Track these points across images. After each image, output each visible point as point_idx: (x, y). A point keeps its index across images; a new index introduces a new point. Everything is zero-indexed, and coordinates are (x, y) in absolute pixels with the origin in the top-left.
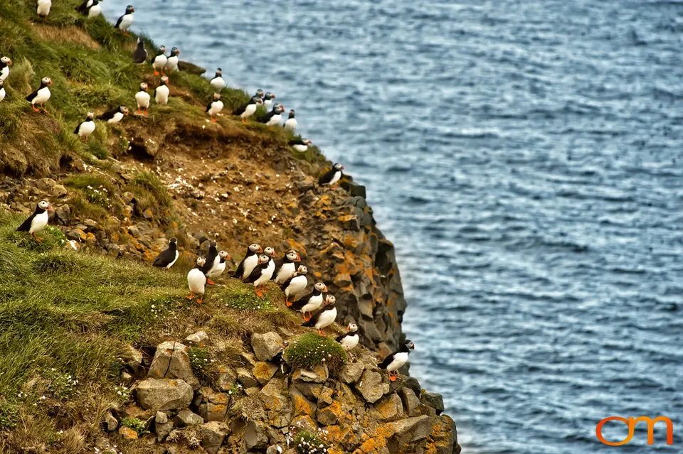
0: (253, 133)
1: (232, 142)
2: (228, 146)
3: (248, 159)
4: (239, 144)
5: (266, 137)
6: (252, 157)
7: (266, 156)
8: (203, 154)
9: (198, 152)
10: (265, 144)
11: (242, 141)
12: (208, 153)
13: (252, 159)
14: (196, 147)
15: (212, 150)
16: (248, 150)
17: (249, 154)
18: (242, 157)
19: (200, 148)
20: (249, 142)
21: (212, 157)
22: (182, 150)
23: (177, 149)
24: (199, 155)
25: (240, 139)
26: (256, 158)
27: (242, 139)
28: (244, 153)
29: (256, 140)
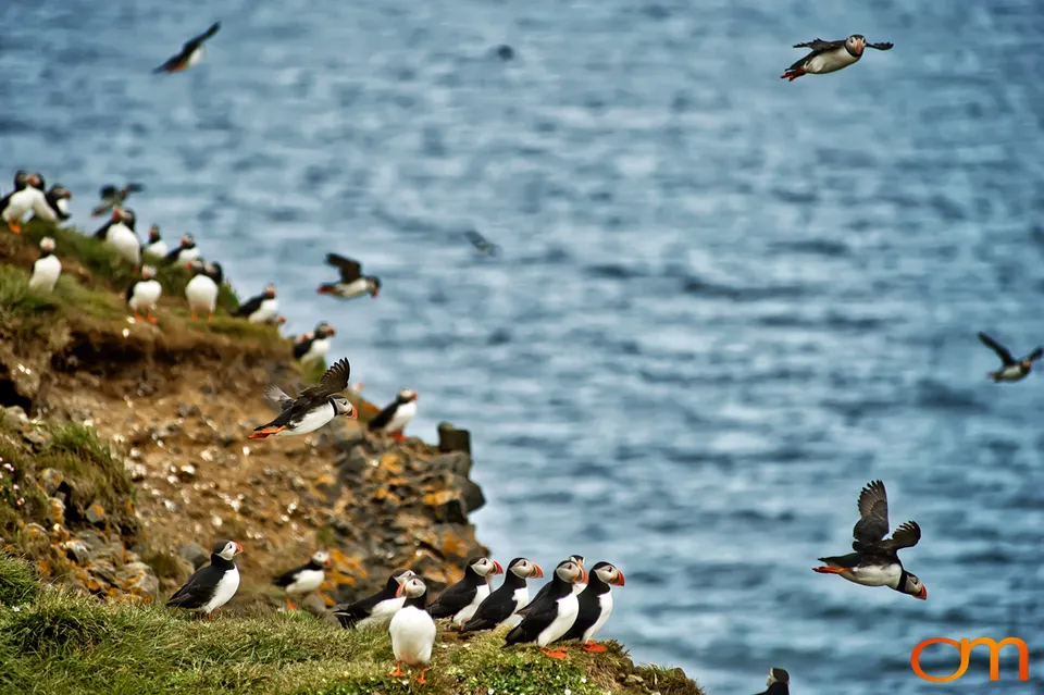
0: (225, 340)
1: (183, 361)
2: (175, 370)
3: (219, 392)
4: (197, 365)
5: (252, 344)
6: (227, 387)
7: (253, 383)
8: (127, 390)
9: (118, 386)
10: (251, 360)
11: (202, 357)
12: (138, 386)
13: (227, 394)
14: (112, 375)
15: (145, 378)
16: (217, 375)
17: (219, 384)
18: (205, 390)
19: (120, 378)
20: (217, 357)
21: (147, 394)
22: (85, 384)
23: (73, 382)
24: (119, 391)
25: (198, 354)
26: (233, 390)
27: (203, 353)
28: (209, 380)
29: (233, 352)
